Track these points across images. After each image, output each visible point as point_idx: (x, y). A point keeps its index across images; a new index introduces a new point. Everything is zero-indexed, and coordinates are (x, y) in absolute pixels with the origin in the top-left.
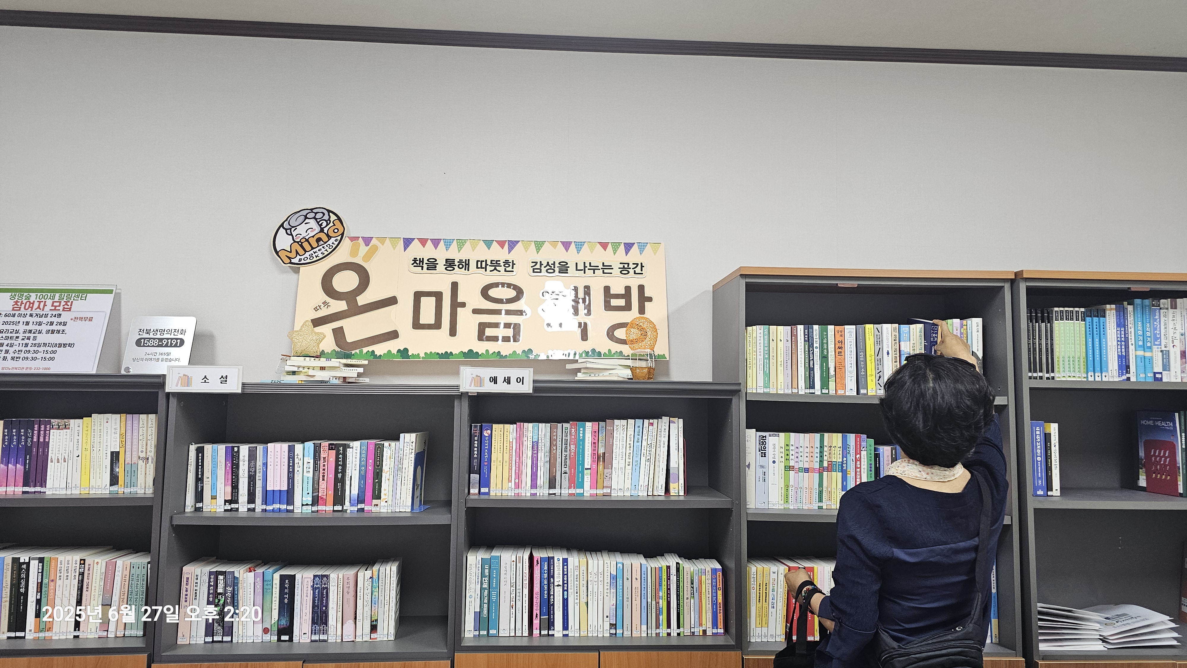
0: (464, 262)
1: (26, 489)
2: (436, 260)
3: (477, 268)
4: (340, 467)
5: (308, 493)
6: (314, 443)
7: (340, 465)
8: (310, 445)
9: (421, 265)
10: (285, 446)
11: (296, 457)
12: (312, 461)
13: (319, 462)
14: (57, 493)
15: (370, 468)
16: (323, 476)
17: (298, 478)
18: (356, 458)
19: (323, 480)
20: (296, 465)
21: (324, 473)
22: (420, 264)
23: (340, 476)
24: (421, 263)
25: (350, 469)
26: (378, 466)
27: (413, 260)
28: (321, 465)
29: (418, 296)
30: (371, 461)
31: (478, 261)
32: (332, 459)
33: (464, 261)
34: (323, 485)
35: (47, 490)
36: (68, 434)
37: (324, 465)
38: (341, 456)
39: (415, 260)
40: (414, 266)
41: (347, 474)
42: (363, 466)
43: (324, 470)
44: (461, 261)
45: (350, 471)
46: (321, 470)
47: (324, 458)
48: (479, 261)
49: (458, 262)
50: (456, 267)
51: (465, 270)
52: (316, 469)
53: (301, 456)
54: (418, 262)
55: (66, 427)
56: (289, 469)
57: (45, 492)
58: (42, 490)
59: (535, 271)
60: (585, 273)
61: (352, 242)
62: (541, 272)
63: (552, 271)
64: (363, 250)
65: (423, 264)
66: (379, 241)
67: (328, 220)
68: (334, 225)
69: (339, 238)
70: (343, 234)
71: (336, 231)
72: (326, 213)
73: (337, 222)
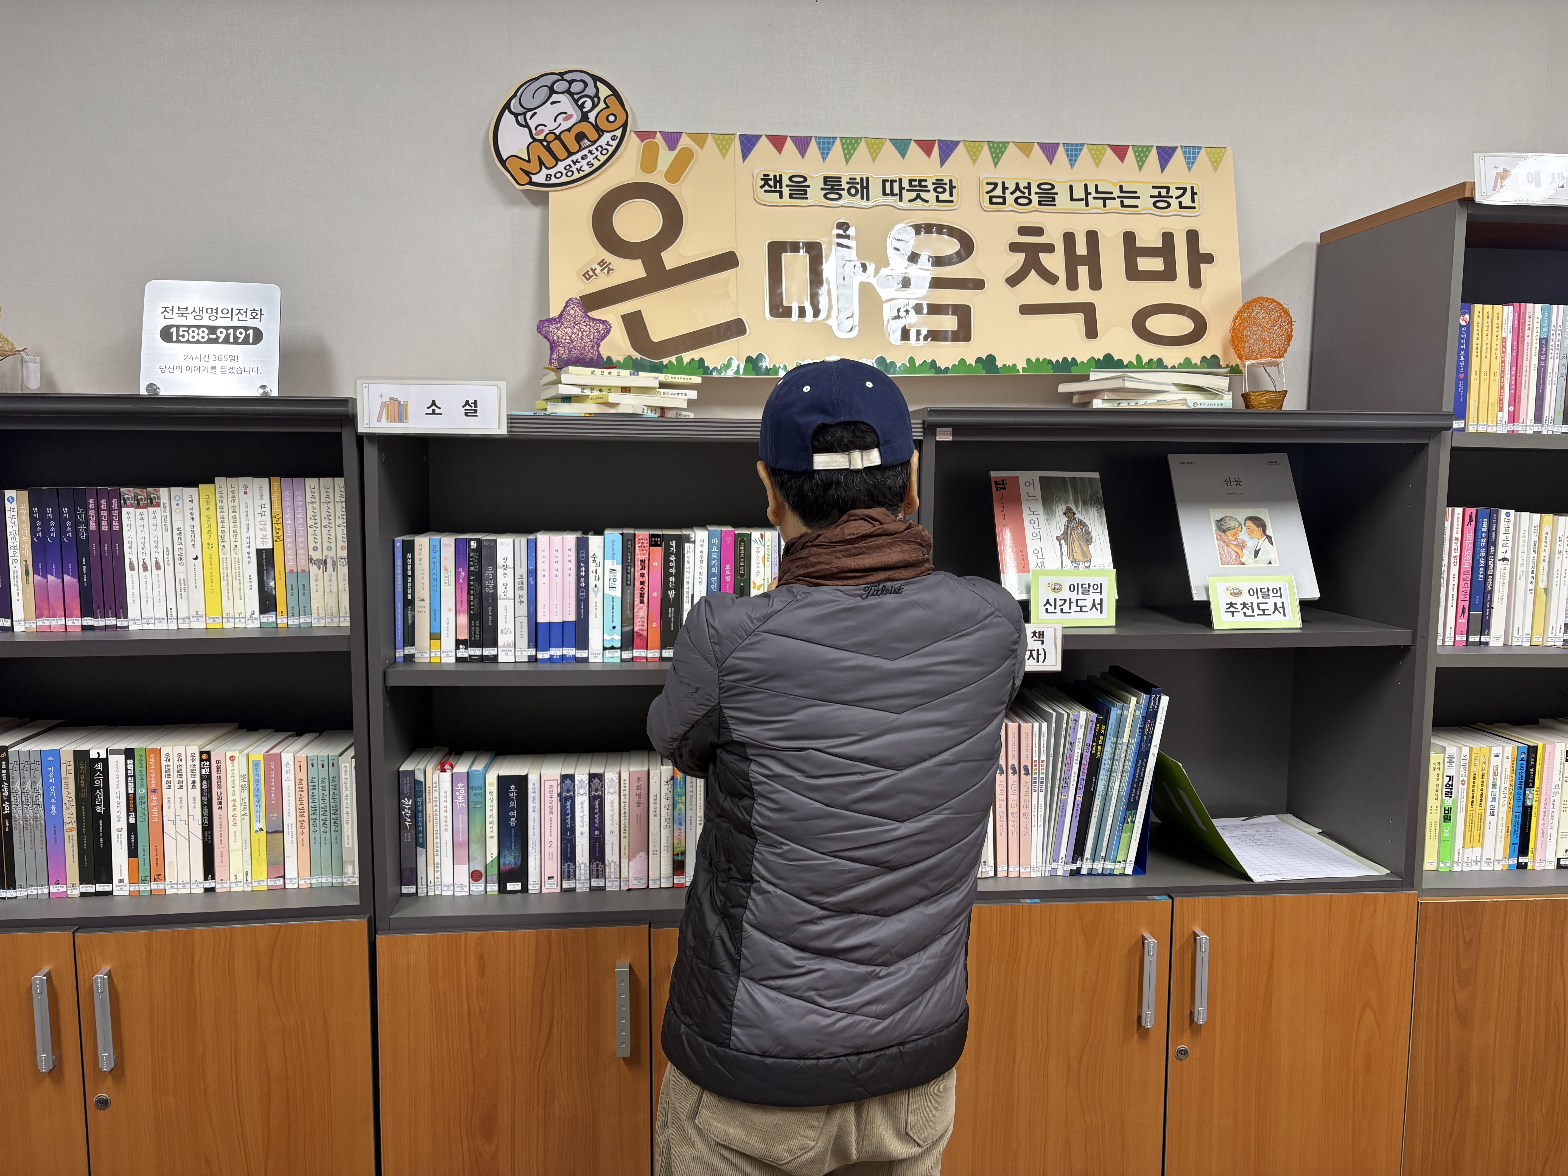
0: (858, 183)
1: (89, 621)
2: (805, 179)
3: (884, 194)
4: (672, 579)
5: (614, 628)
6: (622, 534)
7: (671, 575)
8: (613, 536)
9: (778, 189)
10: (570, 539)
11: (591, 560)
12: (619, 568)
13: (632, 570)
14: (151, 627)
15: (728, 579)
16: (642, 595)
17: (595, 600)
18: (701, 561)
19: (642, 601)
20: (592, 576)
21: (642, 589)
22: (775, 187)
23: (671, 594)
24: (778, 184)
25: (691, 581)
26: (742, 575)
27: (762, 179)
28: (637, 574)
29: (776, 250)
30: (728, 567)
31: (884, 181)
32: (657, 564)
33: (858, 180)
34: (641, 612)
35: (131, 623)
36: (158, 515)
37: (642, 575)
38: (673, 558)
39: (766, 179)
40: (765, 191)
41: (685, 590)
42: (714, 575)
43: (642, 583)
44: (852, 181)
45: (690, 586)
46: (637, 583)
47: (643, 561)
48: (887, 181)
49: (848, 183)
50: (844, 193)
51: (862, 198)
52: (627, 581)
53: (600, 559)
54: (771, 183)
55: (153, 503)
56: (578, 582)
57: (127, 627)
58: (121, 623)
59: (994, 200)
60: (1087, 205)
61: (642, 141)
62: (1004, 203)
63: (1026, 201)
64: (666, 158)
65: (781, 187)
66: (694, 140)
67: (594, 97)
68: (608, 107)
69: (618, 133)
70: (625, 126)
71: (612, 118)
72: (590, 81)
73: (613, 101)
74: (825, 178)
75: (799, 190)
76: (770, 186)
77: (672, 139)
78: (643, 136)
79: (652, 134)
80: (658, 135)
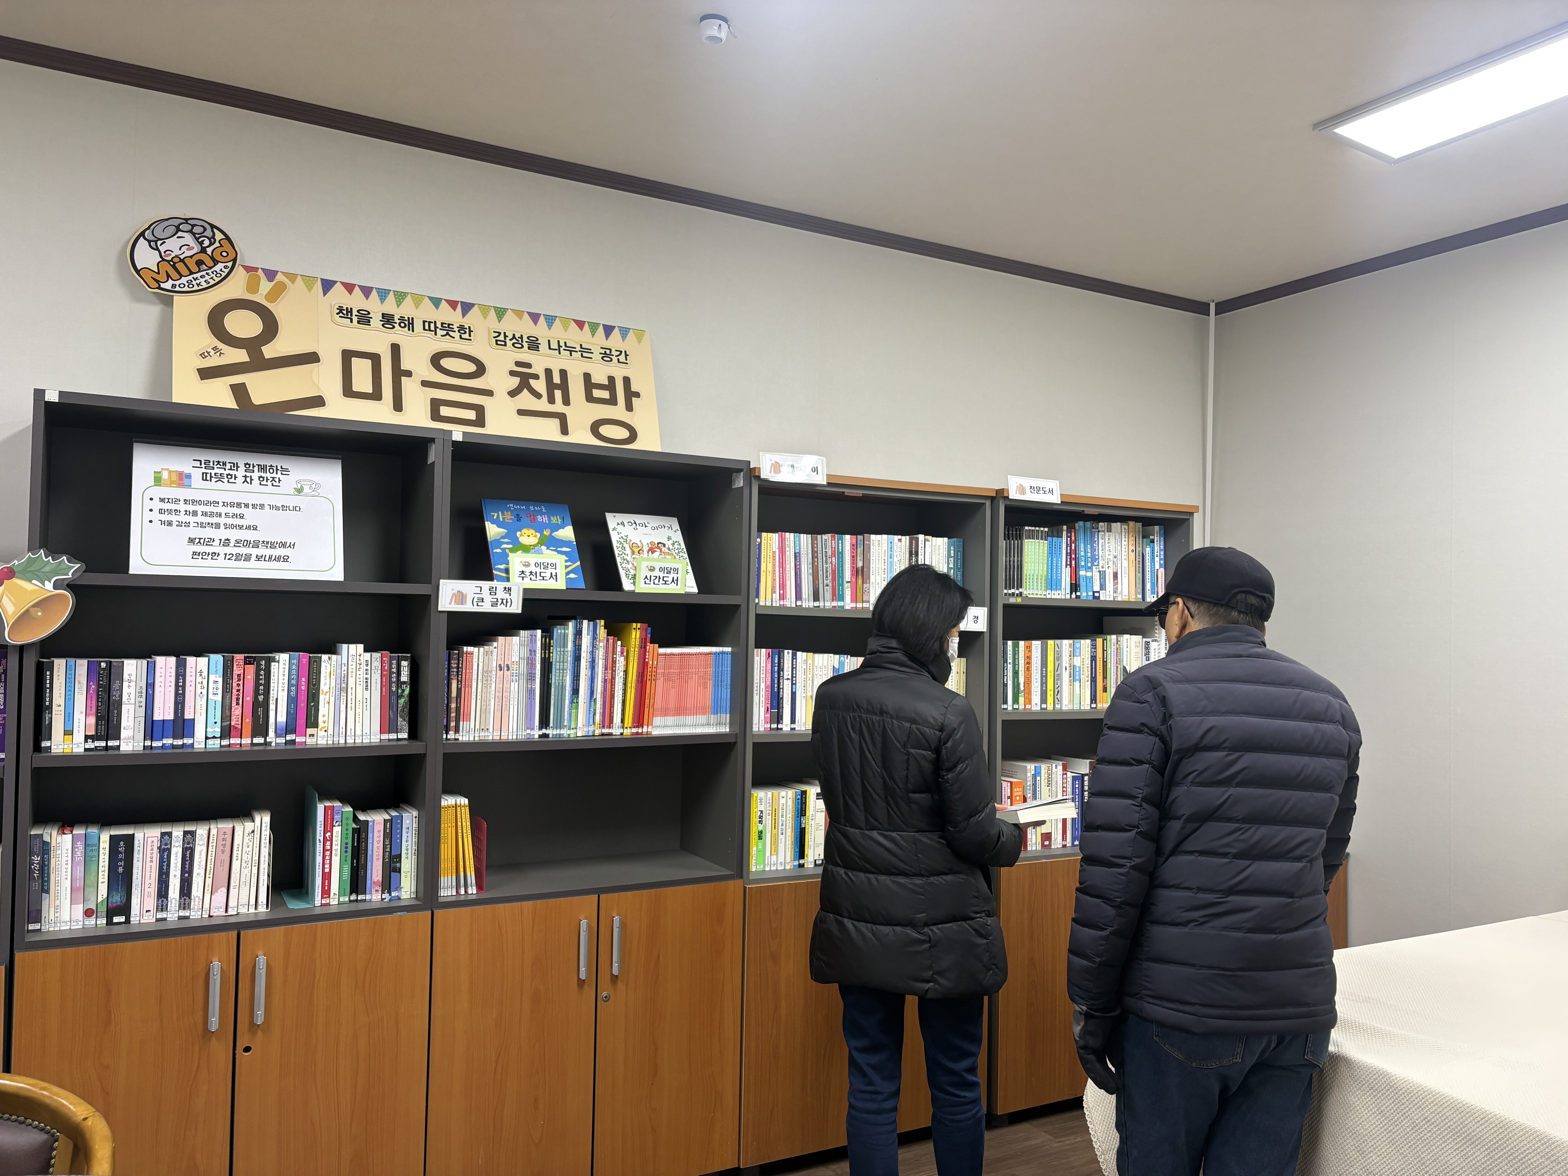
0: (406, 321)
2: (369, 313)
3: (424, 329)
9: (349, 316)
22: (347, 315)
24: (349, 314)
27: (337, 309)
31: (424, 321)
33: (406, 319)
39: (341, 309)
44: (402, 319)
48: (426, 322)
49: (399, 319)
50: (397, 325)
51: (409, 330)
54: (345, 312)
59: (499, 343)
60: (560, 353)
61: (248, 273)
62: (505, 345)
63: (520, 346)
64: (265, 286)
65: (351, 315)
66: (287, 277)
67: (212, 238)
68: (221, 246)
69: (230, 264)
70: (234, 261)
71: (225, 254)
72: (208, 228)
73: (225, 243)
74: (383, 314)
75: (364, 319)
76: (344, 314)
77: (271, 275)
78: (248, 269)
79: (256, 269)
80: (260, 270)
